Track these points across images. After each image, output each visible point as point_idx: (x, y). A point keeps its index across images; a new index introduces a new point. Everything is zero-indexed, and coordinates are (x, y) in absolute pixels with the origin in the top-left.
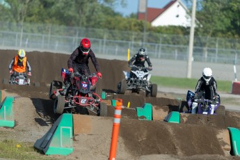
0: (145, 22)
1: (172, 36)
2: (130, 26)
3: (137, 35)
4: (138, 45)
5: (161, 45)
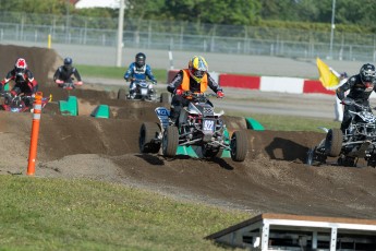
0: (68, 4)
1: (99, 18)
2: (51, 9)
3: (60, 18)
4: (60, 30)
5: (86, 29)
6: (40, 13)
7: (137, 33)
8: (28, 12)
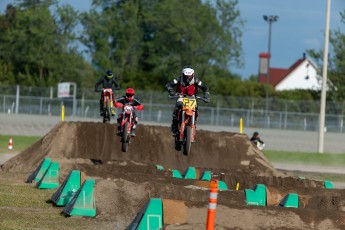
0: (267, 86)
1: (300, 101)
2: (249, 92)
3: (259, 101)
4: (259, 114)
5: (286, 113)
6: (237, 95)
7: (341, 116)
8: (224, 95)
